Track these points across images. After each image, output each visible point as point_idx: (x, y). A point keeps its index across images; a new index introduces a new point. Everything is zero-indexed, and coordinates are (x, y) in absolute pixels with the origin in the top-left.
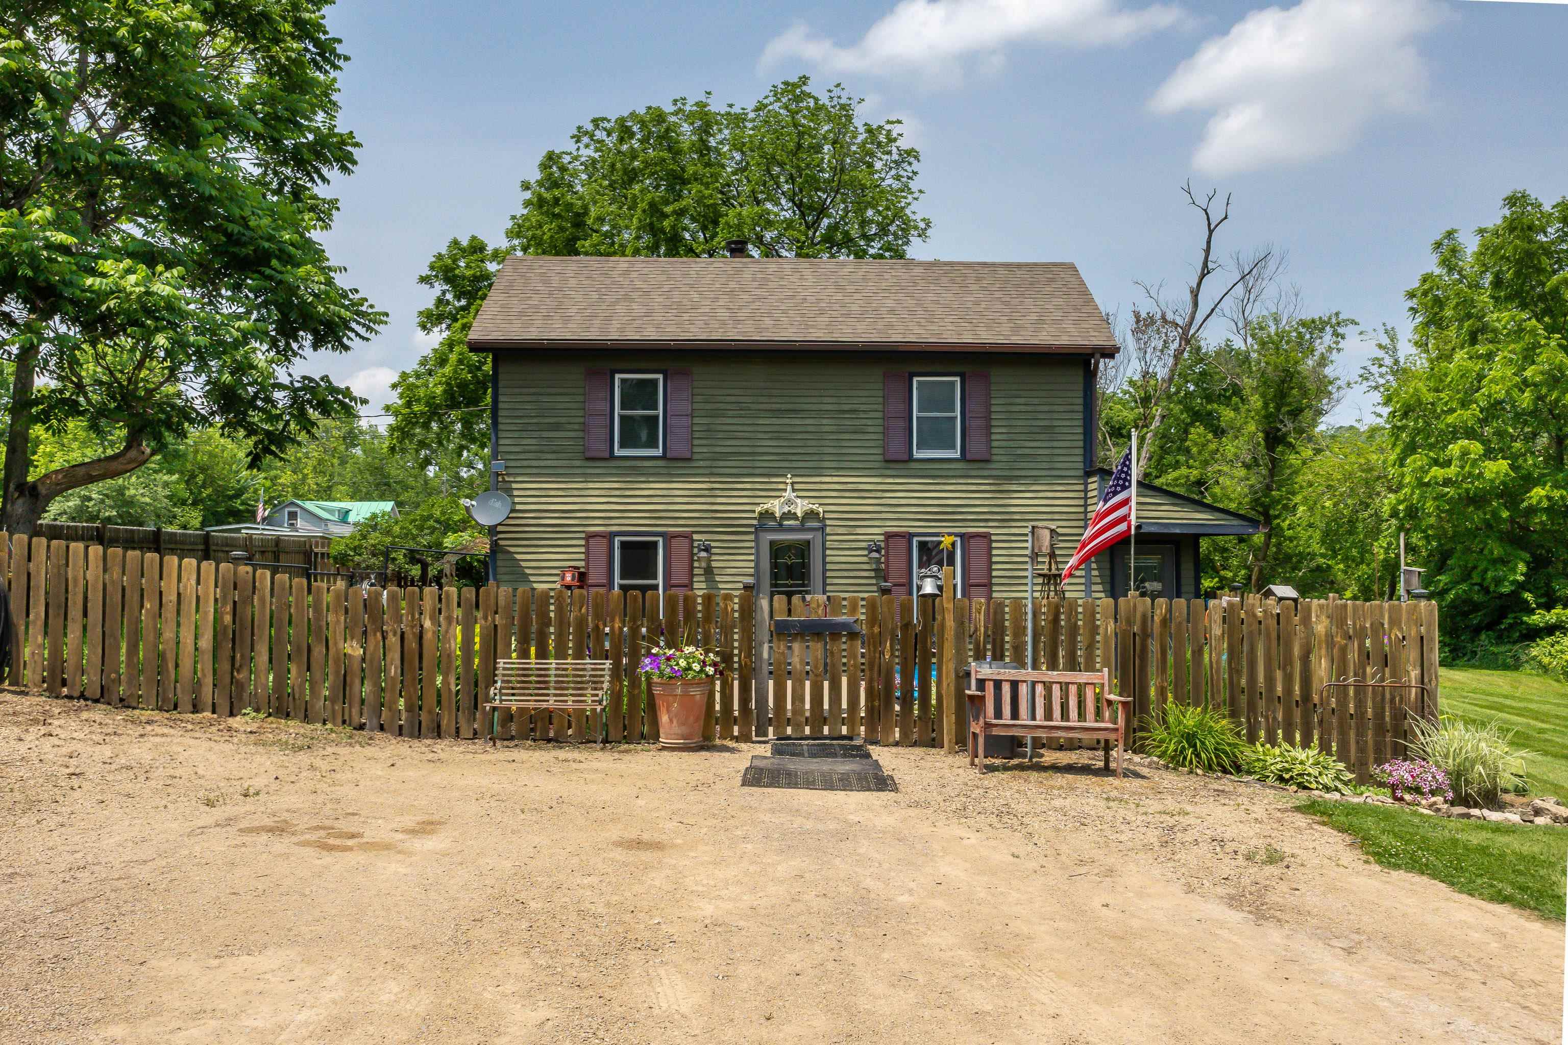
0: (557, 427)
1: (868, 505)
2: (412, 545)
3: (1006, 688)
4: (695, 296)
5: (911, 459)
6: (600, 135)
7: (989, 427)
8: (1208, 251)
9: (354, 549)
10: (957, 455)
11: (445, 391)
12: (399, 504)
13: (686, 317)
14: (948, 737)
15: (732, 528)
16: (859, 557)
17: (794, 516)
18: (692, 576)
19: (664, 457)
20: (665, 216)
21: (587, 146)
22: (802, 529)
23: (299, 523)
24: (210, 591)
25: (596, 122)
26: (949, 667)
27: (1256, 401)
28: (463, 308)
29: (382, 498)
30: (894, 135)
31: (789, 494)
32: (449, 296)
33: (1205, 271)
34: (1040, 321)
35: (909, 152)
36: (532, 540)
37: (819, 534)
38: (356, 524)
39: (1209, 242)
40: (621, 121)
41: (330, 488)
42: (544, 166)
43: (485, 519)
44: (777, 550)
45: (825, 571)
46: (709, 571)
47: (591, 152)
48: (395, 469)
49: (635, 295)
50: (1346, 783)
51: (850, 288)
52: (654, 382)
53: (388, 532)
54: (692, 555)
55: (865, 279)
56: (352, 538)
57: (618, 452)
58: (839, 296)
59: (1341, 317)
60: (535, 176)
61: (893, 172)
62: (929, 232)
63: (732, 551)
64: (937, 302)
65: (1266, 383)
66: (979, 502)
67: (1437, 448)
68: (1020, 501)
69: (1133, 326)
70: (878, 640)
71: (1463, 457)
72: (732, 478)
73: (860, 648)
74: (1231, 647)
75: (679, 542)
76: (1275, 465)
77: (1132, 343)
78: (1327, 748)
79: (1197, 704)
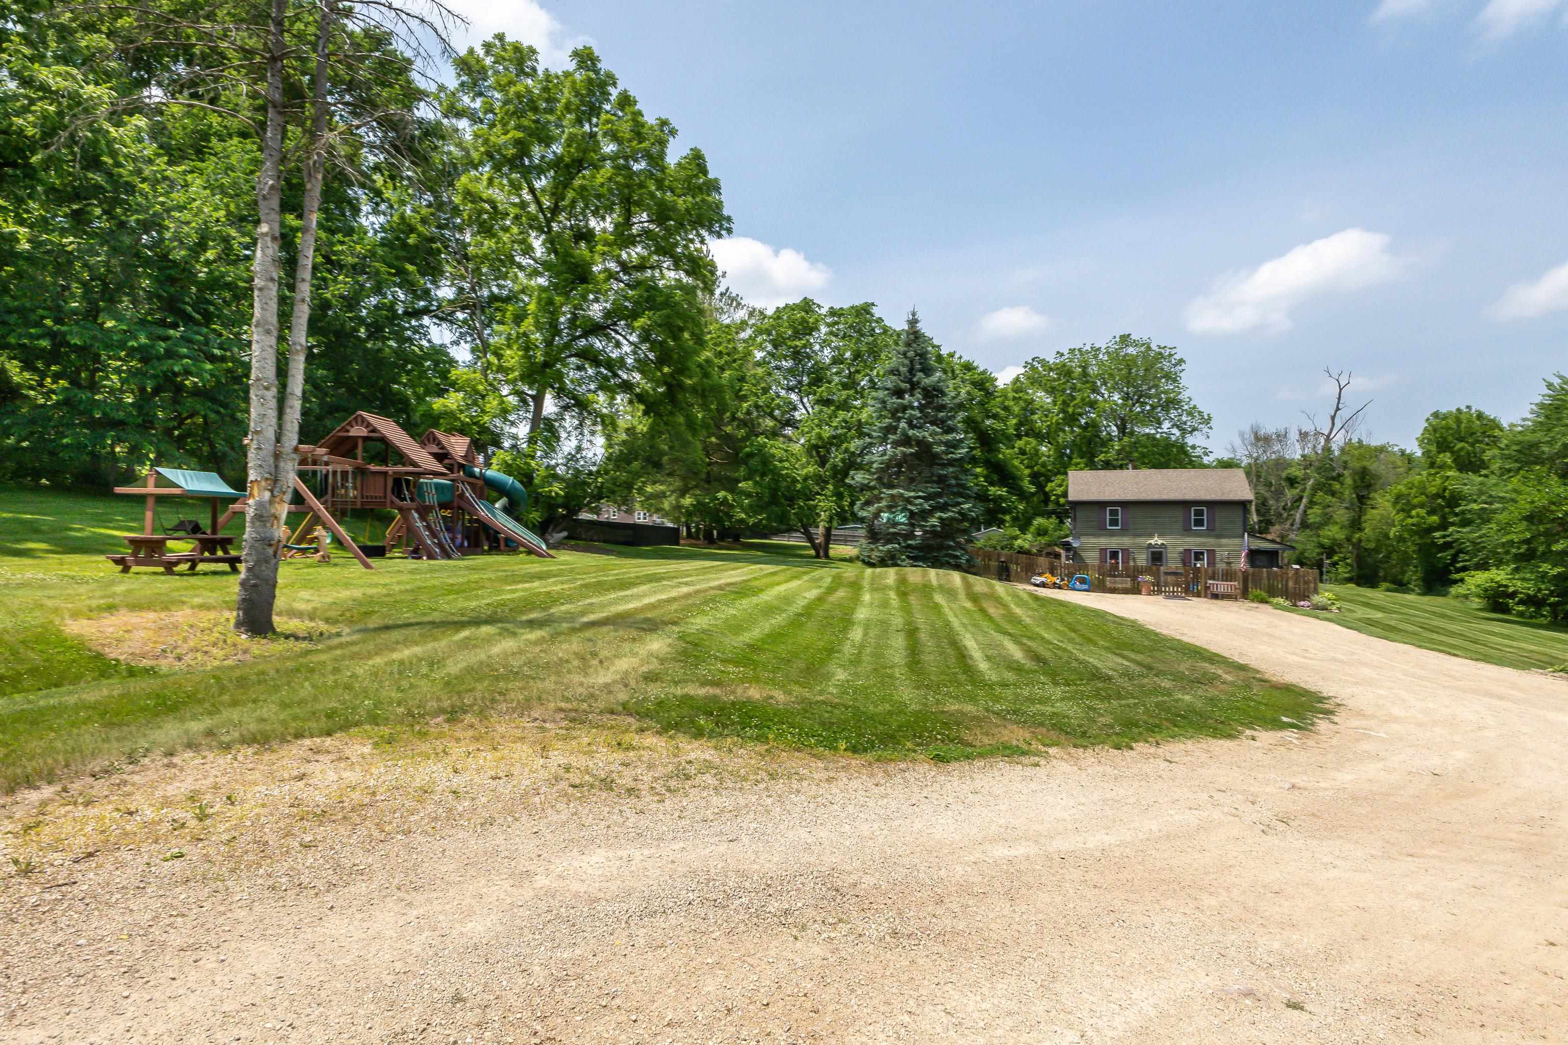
0: (1091, 521)
1: (1179, 542)
4: (1127, 484)
5: (1191, 529)
7: (1215, 521)
8: (1339, 399)
10: (1206, 529)
13: (1126, 491)
14: (1203, 595)
15: (1141, 548)
16: (1176, 555)
17: (1157, 545)
18: (1129, 559)
19: (1121, 529)
22: (1160, 548)
26: (1203, 582)
27: (1349, 481)
30: (1172, 353)
31: (1156, 539)
33: (1338, 409)
34: (1230, 491)
36: (1085, 550)
37: (1165, 550)
39: (1340, 395)
43: (1074, 545)
44: (1153, 553)
45: (1167, 559)
46: (1134, 559)
49: (1109, 484)
50: (1290, 605)
52: (1119, 509)
54: (1129, 555)
58: (1169, 483)
63: (1141, 554)
64: (1199, 485)
65: (1355, 473)
66: (1212, 541)
67: (1410, 511)
68: (1224, 541)
69: (1297, 437)
70: (1187, 576)
71: (1418, 516)
72: (1140, 535)
73: (1183, 577)
74: (1269, 578)
75: (1126, 551)
76: (1361, 508)
77: (1298, 444)
78: (1287, 598)
79: (1260, 590)
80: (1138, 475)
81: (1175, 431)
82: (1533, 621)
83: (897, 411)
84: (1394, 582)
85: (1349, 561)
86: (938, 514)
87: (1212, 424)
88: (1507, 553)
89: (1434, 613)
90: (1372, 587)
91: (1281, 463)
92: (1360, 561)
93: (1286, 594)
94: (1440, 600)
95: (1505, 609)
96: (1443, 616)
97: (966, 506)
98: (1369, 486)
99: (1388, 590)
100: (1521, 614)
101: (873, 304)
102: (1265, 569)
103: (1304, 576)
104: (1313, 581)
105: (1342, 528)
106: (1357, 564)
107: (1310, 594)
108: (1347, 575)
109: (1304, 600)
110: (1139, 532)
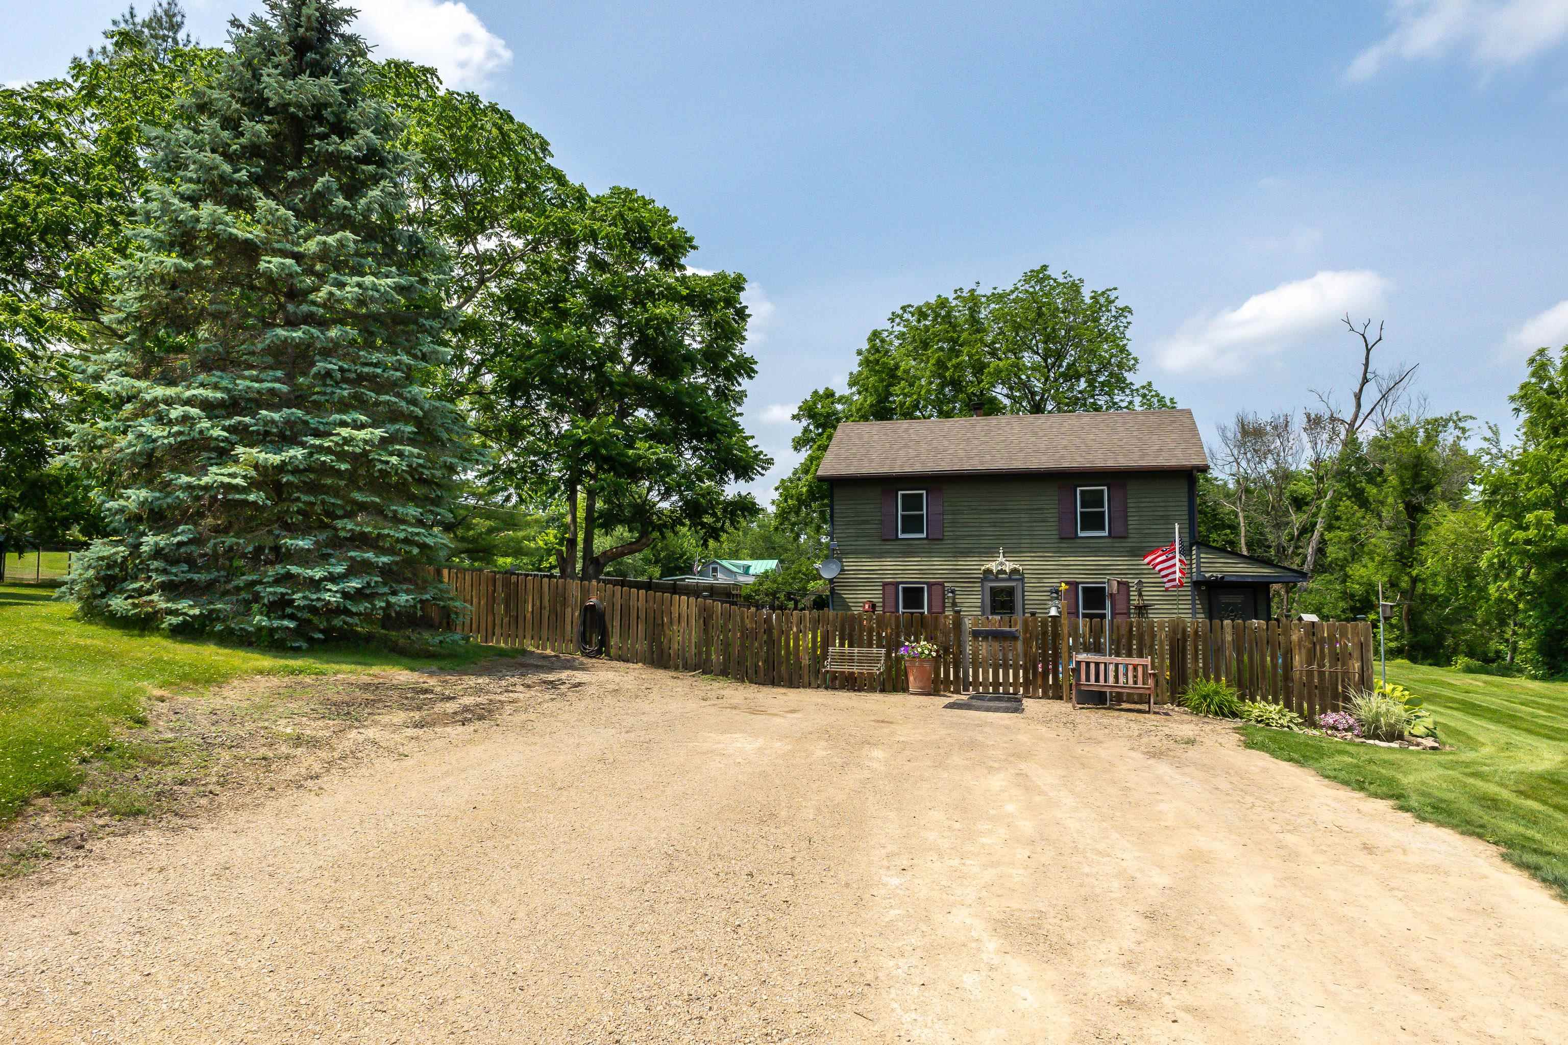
0: (866, 522)
1: (1050, 565)
2: (788, 589)
3: (1092, 666)
4: (946, 443)
5: (1076, 537)
6: (906, 316)
7: (1126, 517)
8: (1366, 365)
9: (755, 591)
10: (1106, 534)
11: (808, 491)
12: (781, 561)
13: (939, 456)
14: (1065, 694)
15: (970, 580)
16: (1045, 596)
17: (1004, 572)
18: (944, 607)
19: (927, 538)
20: (947, 369)
21: (898, 324)
22: (1010, 579)
23: (719, 575)
24: (694, 610)
25: (904, 308)
26: (1066, 656)
27: (1393, 480)
28: (820, 435)
29: (770, 557)
30: (1112, 298)
31: (1001, 559)
32: (812, 427)
33: (1365, 380)
34: (1160, 450)
35: (1123, 310)
36: (852, 586)
37: (1020, 584)
38: (756, 576)
39: (1367, 358)
40: (919, 309)
41: (737, 551)
42: (870, 340)
43: (826, 575)
44: (994, 592)
45: (1024, 605)
46: (954, 604)
47: (902, 329)
48: (777, 539)
49: (910, 444)
50: (1296, 725)
51: (1041, 434)
52: (922, 495)
53: (775, 581)
54: (944, 595)
56: (754, 584)
57: (900, 536)
58: (1034, 439)
59: (1460, 415)
60: (865, 346)
61: (1114, 324)
62: (1137, 367)
63: (968, 593)
64: (1094, 440)
65: (1401, 466)
66: (1121, 562)
67: (1519, 516)
69: (1305, 425)
70: (1028, 643)
71: (1539, 522)
72: (968, 552)
73: (1020, 645)
74: (1238, 648)
75: (936, 586)
76: (1413, 528)
77: (1305, 437)
78: (1288, 705)
79: (1218, 680)
80: (973, 426)
84: (1471, 654)
90: (1437, 664)
91: (1285, 476)
92: (1413, 618)
93: (1284, 691)
98: (1426, 490)
99: (1469, 670)
102: (1227, 622)
103: (1332, 639)
104: (1356, 654)
105: (1382, 563)
106: (1409, 625)
107: (1352, 692)
108: (1393, 645)
109: (1335, 709)
110: (964, 544)
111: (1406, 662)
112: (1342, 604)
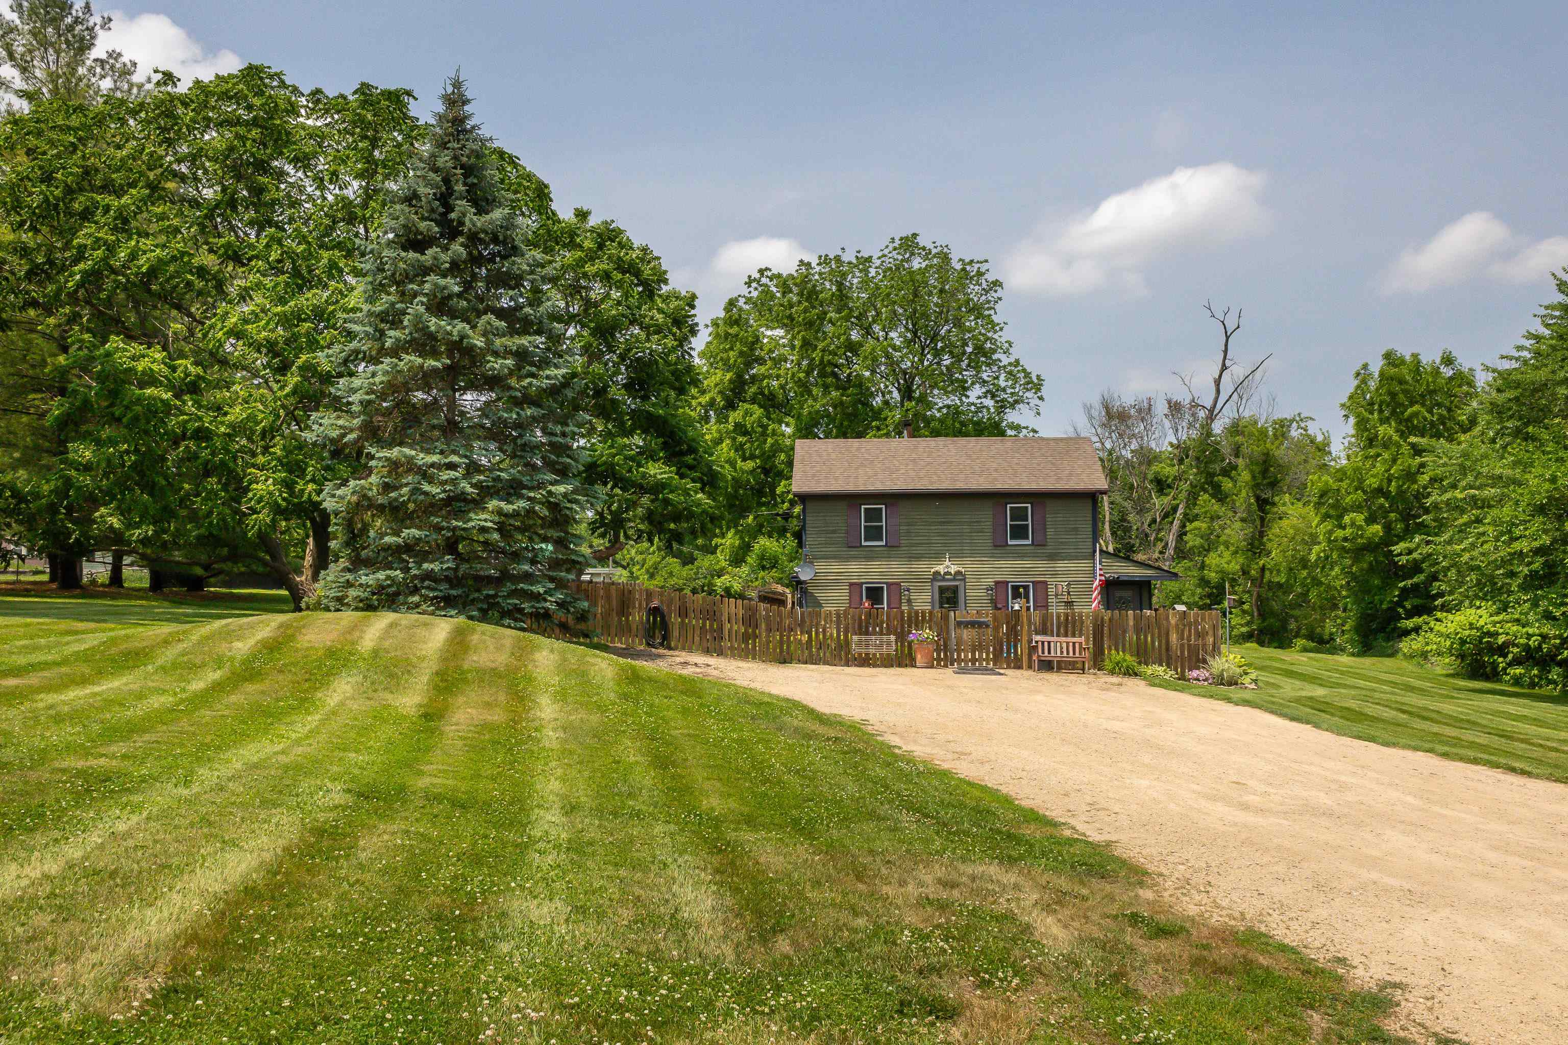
0: (834, 532)
1: (986, 567)
3: (1046, 644)
4: (896, 463)
5: (1007, 545)
6: (763, 280)
7: (1045, 529)
8: (1226, 352)
10: (1030, 542)
14: (1025, 665)
15: (920, 580)
16: (982, 593)
17: (950, 574)
18: (901, 603)
19: (886, 545)
21: (755, 290)
22: (954, 579)
25: (761, 272)
26: (1025, 638)
27: (1245, 476)
30: (983, 270)
31: (947, 563)
33: (1224, 368)
34: (1070, 475)
35: (994, 283)
36: (822, 586)
37: (963, 582)
39: (1226, 345)
42: (727, 308)
44: (942, 590)
45: (965, 600)
46: (909, 601)
47: (759, 295)
49: (866, 463)
51: (974, 457)
52: (881, 509)
54: (901, 593)
55: (981, 450)
57: (864, 543)
58: (969, 461)
59: (1302, 416)
60: (720, 316)
61: (984, 298)
63: (921, 591)
64: (1018, 464)
65: (1252, 461)
66: (1041, 565)
67: (1340, 517)
68: (1061, 565)
69: (1166, 411)
70: (997, 629)
71: (1353, 524)
72: (918, 557)
73: (990, 631)
74: (1138, 630)
75: (894, 587)
76: (1262, 519)
77: (1167, 424)
78: (1168, 666)
79: (1124, 651)
80: (916, 447)
81: (989, 402)
82: (1537, 690)
83: (408, 278)
84: (1311, 637)
85: (1246, 607)
86: (493, 504)
87: (1044, 392)
88: (1512, 574)
89: (1394, 684)
90: (1281, 646)
91: (1147, 457)
92: (1263, 606)
93: (1166, 658)
94: (1388, 662)
95: (1493, 675)
96: (1411, 689)
97: (561, 489)
98: (1274, 484)
99: (1305, 650)
100: (1517, 681)
101: (409, 93)
102: (1130, 612)
103: (1196, 623)
104: (1211, 633)
105: (1236, 552)
106: (1258, 610)
107: (1208, 658)
108: (1244, 630)
109: (1198, 668)
110: (920, 550)
111: (1254, 645)
112: (1199, 590)
